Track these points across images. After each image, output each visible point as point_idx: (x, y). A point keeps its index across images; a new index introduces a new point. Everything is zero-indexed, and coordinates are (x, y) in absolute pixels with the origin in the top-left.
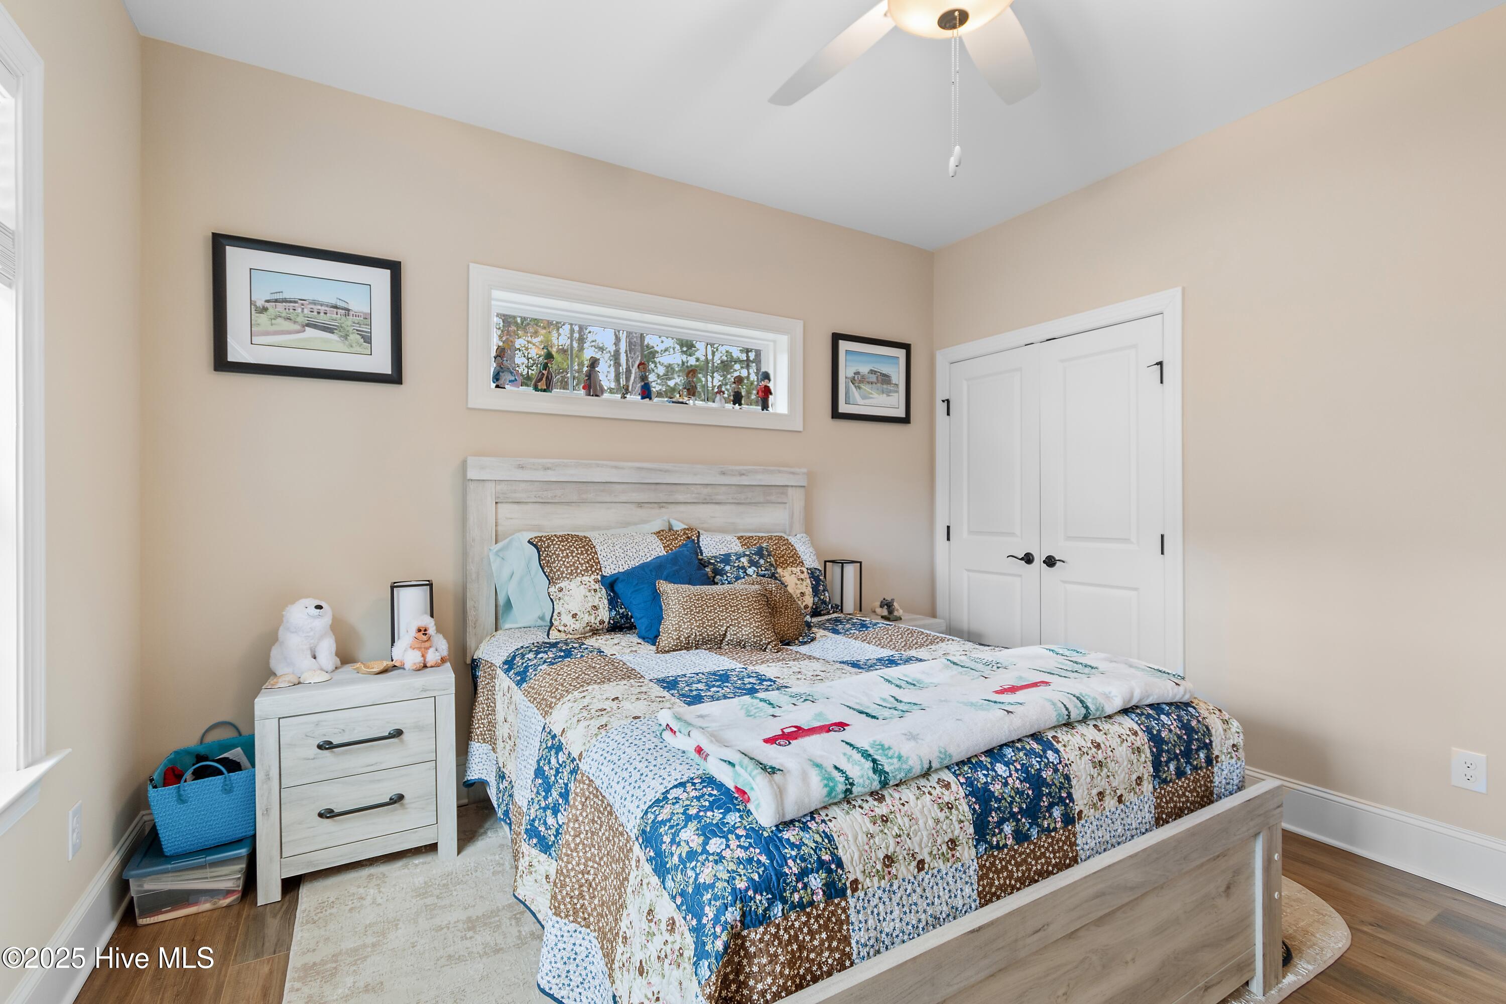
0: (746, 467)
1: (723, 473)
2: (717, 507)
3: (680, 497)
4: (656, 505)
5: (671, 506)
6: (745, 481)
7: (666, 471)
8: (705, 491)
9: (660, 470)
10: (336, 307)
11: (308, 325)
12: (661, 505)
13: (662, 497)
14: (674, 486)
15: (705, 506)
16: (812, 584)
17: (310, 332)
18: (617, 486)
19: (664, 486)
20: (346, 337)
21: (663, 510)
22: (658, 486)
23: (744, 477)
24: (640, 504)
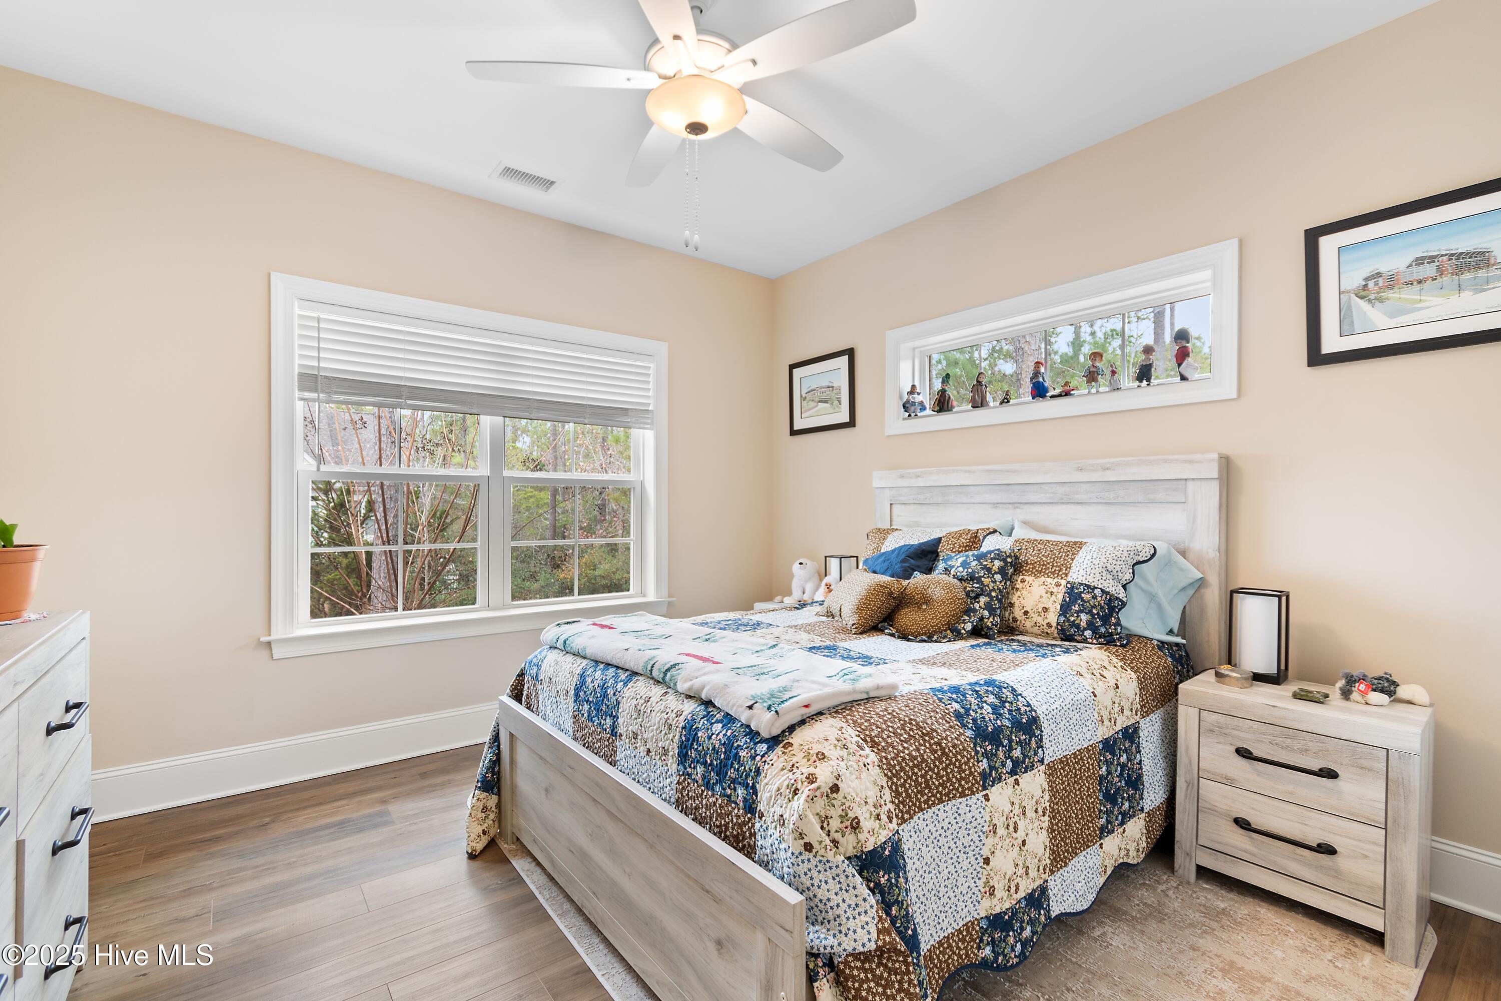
0: (1112, 460)
1: (1080, 469)
2: (1079, 507)
3: (1033, 498)
4: (1010, 506)
5: (1025, 506)
6: (1110, 476)
7: (1014, 472)
8: (1061, 490)
9: (1008, 471)
10: (829, 387)
11: (819, 402)
12: (1016, 505)
13: (1014, 498)
14: (1026, 486)
15: (1064, 506)
16: (1064, 600)
17: (821, 405)
18: (972, 488)
19: (1016, 487)
20: (832, 404)
21: (1018, 510)
22: (1010, 487)
23: (1108, 472)
24: (995, 505)
